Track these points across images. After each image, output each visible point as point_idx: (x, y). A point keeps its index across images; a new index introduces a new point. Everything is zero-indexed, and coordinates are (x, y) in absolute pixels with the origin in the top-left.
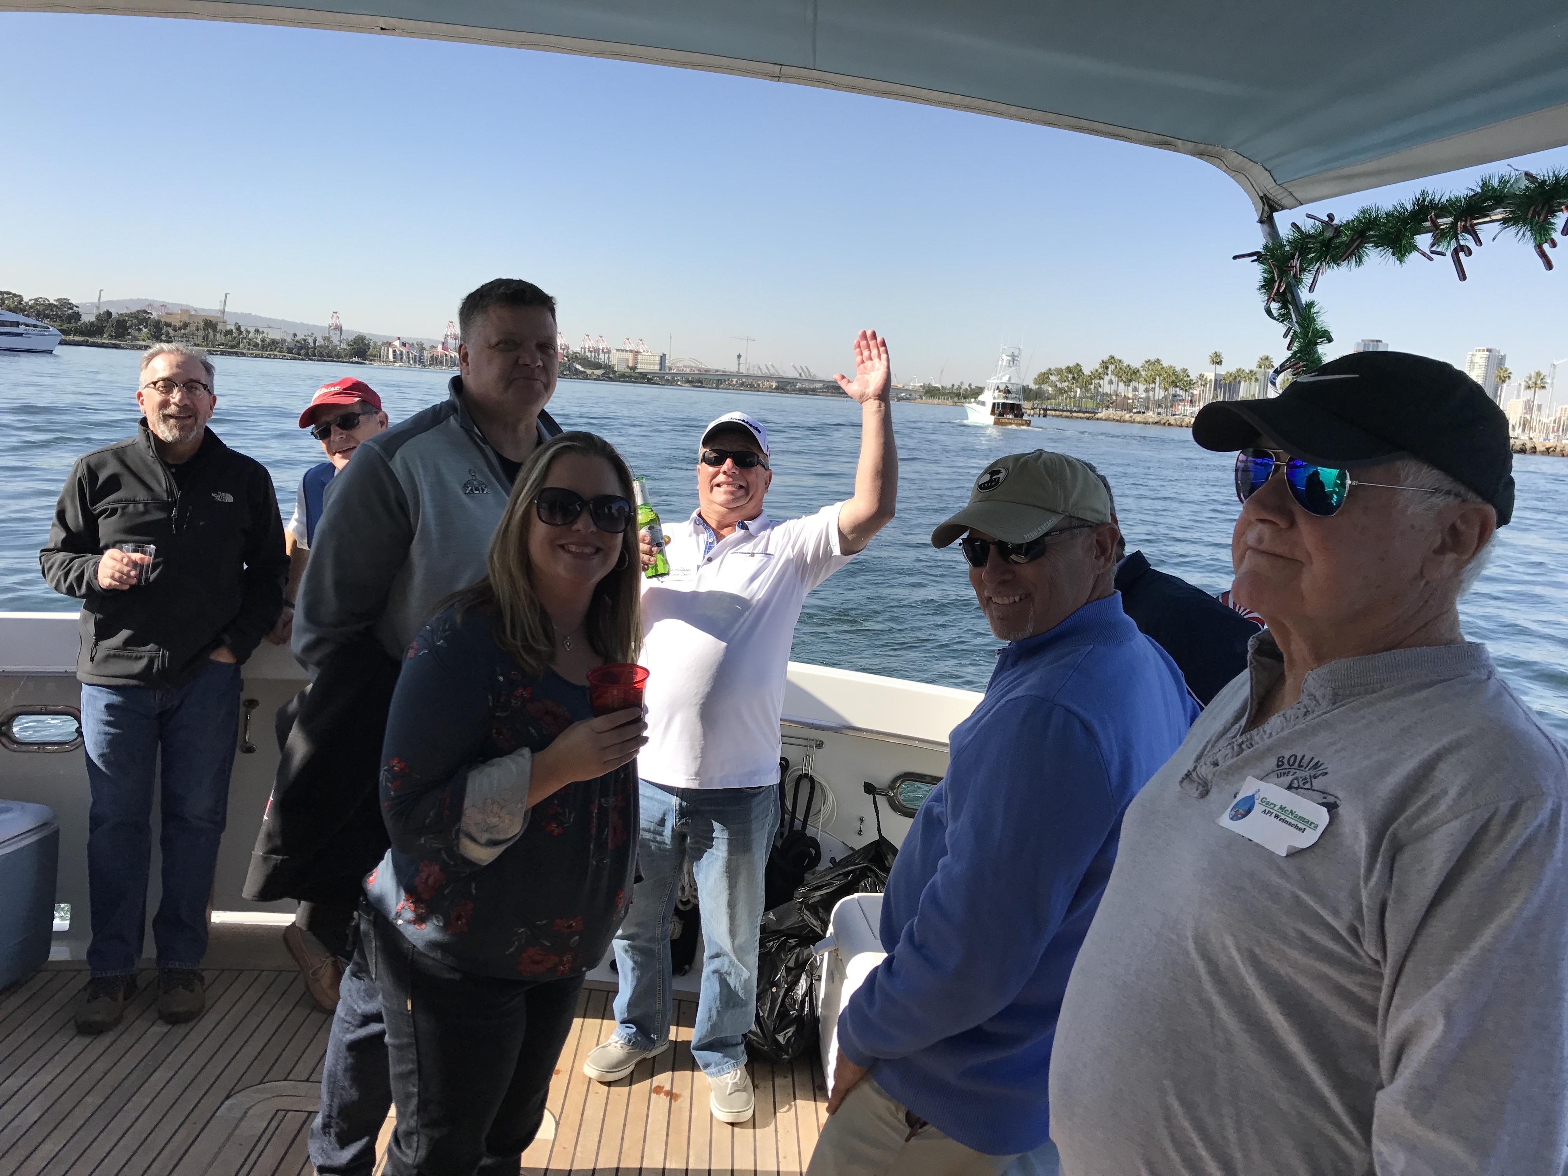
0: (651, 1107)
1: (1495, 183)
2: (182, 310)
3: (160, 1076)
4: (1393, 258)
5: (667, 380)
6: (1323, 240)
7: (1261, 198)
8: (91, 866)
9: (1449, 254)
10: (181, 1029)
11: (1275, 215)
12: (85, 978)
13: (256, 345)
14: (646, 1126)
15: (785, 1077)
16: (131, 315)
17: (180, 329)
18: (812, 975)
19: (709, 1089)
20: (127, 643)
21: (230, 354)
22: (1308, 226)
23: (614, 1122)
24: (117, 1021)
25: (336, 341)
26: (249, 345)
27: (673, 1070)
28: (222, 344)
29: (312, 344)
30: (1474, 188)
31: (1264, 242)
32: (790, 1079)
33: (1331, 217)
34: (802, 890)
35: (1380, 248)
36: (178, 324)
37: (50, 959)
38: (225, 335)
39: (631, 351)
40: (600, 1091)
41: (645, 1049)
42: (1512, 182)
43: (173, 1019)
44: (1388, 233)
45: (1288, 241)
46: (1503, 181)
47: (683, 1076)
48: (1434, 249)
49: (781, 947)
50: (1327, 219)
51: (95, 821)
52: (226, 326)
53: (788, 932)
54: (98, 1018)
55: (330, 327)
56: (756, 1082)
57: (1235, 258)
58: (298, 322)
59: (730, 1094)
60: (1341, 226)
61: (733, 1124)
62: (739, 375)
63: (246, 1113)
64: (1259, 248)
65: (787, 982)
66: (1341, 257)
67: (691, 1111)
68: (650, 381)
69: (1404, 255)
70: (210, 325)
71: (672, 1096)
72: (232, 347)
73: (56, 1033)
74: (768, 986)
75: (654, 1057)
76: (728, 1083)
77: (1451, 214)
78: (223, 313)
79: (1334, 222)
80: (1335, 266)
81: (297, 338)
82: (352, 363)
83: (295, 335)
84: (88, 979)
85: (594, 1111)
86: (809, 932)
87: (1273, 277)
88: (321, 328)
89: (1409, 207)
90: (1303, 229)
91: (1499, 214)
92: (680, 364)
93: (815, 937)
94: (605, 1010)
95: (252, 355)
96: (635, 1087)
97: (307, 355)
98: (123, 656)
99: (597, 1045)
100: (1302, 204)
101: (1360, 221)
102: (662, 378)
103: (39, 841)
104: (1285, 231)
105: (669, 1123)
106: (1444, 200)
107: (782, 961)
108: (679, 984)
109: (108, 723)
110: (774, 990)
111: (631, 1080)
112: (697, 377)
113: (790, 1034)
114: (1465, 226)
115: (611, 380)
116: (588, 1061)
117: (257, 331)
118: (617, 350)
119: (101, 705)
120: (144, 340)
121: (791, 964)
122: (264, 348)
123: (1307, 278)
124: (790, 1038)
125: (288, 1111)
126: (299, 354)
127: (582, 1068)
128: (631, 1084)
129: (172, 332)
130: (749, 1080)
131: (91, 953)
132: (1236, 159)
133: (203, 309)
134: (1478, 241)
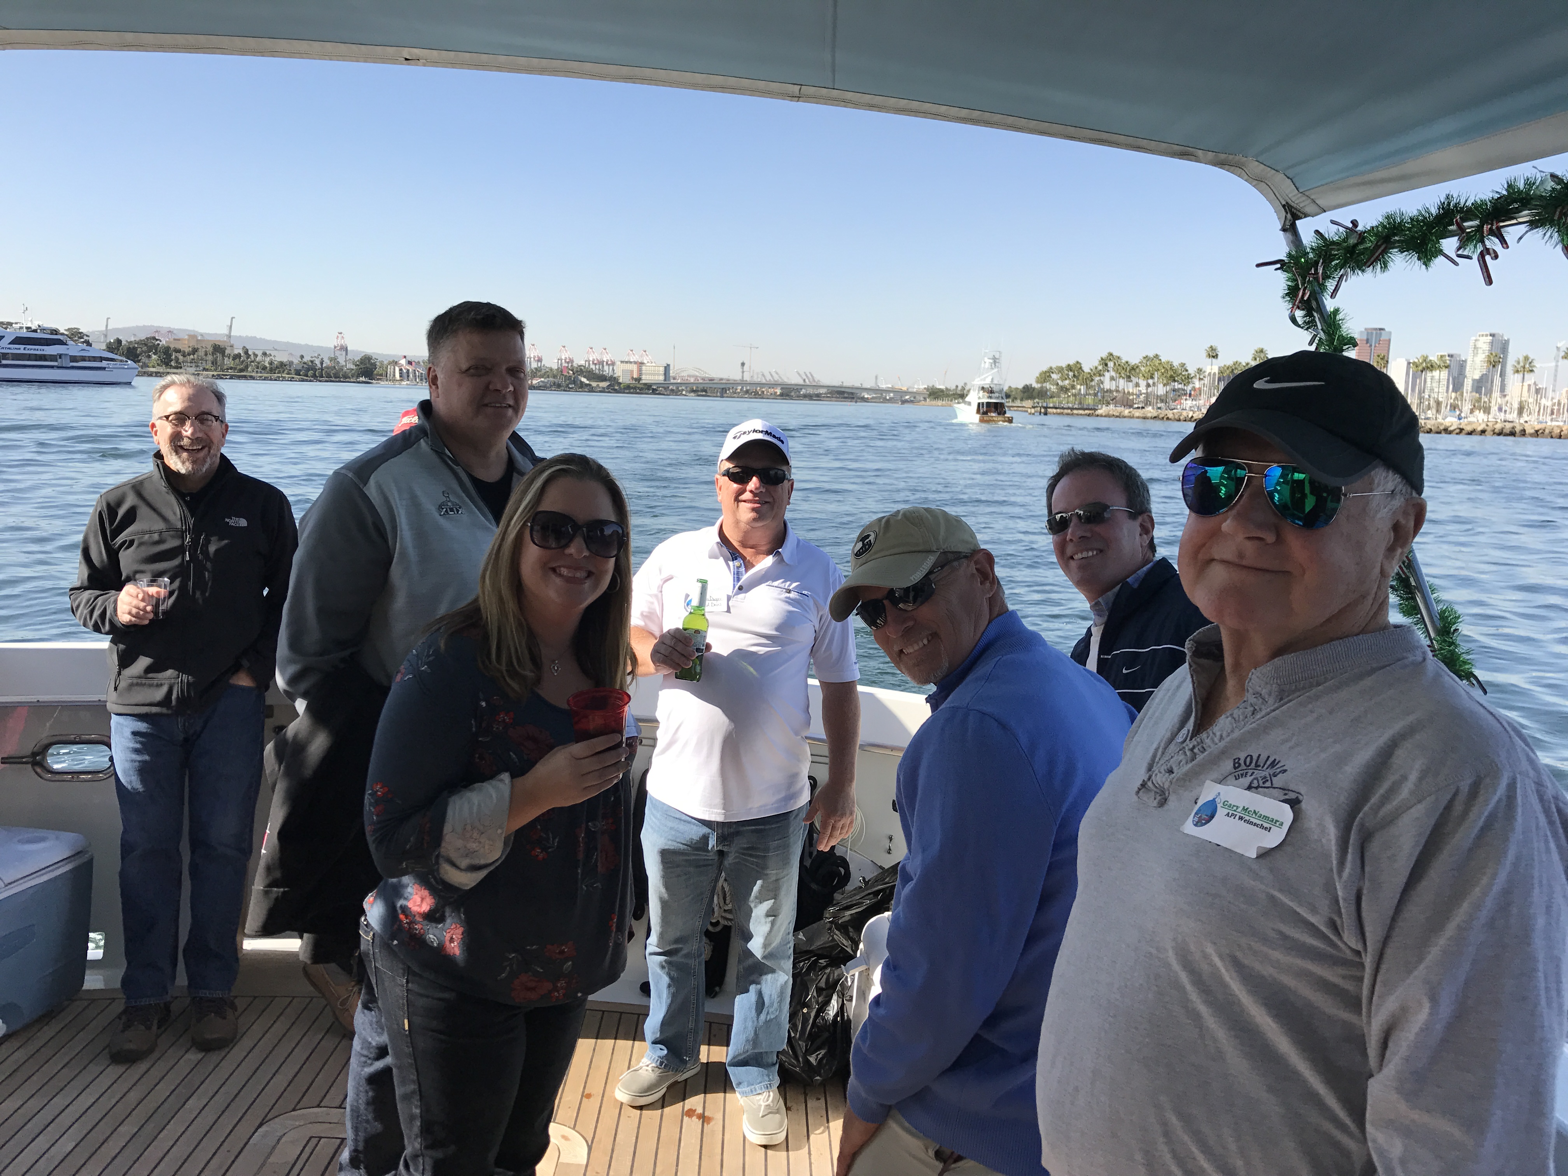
0: (683, 1130)
1: (1521, 185)
2: (189, 336)
3: (194, 1104)
4: (1418, 263)
5: (672, 390)
6: (1348, 247)
7: (1284, 206)
8: (123, 895)
9: (1475, 257)
10: (215, 1057)
11: (1297, 222)
12: (119, 1007)
13: (264, 368)
14: (679, 1150)
15: (818, 1099)
16: (139, 343)
17: (189, 354)
18: (843, 995)
19: (742, 1111)
20: (149, 670)
21: (239, 377)
22: (1332, 233)
23: (647, 1146)
24: (151, 1051)
25: (342, 361)
26: (258, 368)
27: (705, 1093)
28: (231, 368)
29: (319, 366)
30: (1500, 191)
31: (1287, 250)
32: (823, 1101)
33: (1355, 223)
34: (831, 909)
35: (1406, 253)
36: (187, 350)
37: (84, 988)
38: (234, 359)
39: (635, 363)
40: (632, 1115)
41: (677, 1071)
42: (1538, 183)
43: (207, 1047)
44: (1413, 237)
45: (1312, 248)
46: (1529, 184)
47: (713, 1098)
48: (1460, 252)
49: (813, 967)
50: (1350, 225)
51: (126, 848)
52: (232, 350)
53: (820, 952)
54: (131, 1046)
55: (335, 347)
56: (789, 1104)
57: (1258, 265)
58: (303, 343)
59: (763, 1117)
60: (1365, 232)
61: (766, 1147)
62: (743, 383)
63: (279, 1141)
64: (1283, 256)
65: (817, 1003)
66: (1365, 264)
67: (723, 1135)
68: (654, 392)
69: (1430, 260)
70: (218, 349)
71: (704, 1119)
72: (241, 370)
73: (90, 1062)
74: (799, 1007)
75: (686, 1080)
76: (761, 1105)
77: (1476, 217)
78: (229, 336)
79: (1359, 228)
80: (1360, 272)
81: (305, 360)
82: (359, 382)
83: (302, 357)
84: (122, 1008)
85: (626, 1137)
86: (840, 952)
87: (1297, 285)
88: (327, 349)
89: (1434, 211)
90: (1327, 236)
91: (1525, 215)
92: (684, 374)
93: (845, 958)
94: (636, 1032)
95: (261, 378)
96: (667, 1110)
97: (314, 376)
98: (145, 684)
99: (629, 1068)
100: (1325, 211)
101: (1384, 227)
102: (666, 389)
103: (71, 871)
104: (1308, 239)
105: (701, 1147)
106: (1469, 203)
107: (813, 981)
108: (712, 1007)
109: (136, 751)
110: (805, 1010)
111: (663, 1103)
112: (701, 387)
113: (820, 1056)
114: (1491, 229)
115: (616, 391)
116: (619, 1085)
117: (265, 354)
118: (622, 362)
119: (127, 733)
120: (154, 367)
121: (822, 984)
122: (272, 371)
123: (1331, 285)
124: (822, 1059)
125: (321, 1138)
126: (307, 376)
127: (613, 1092)
128: (663, 1107)
129: (181, 358)
130: (782, 1102)
131: (125, 982)
132: (1255, 167)
133: (209, 334)
134: (1504, 242)
